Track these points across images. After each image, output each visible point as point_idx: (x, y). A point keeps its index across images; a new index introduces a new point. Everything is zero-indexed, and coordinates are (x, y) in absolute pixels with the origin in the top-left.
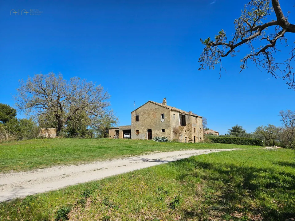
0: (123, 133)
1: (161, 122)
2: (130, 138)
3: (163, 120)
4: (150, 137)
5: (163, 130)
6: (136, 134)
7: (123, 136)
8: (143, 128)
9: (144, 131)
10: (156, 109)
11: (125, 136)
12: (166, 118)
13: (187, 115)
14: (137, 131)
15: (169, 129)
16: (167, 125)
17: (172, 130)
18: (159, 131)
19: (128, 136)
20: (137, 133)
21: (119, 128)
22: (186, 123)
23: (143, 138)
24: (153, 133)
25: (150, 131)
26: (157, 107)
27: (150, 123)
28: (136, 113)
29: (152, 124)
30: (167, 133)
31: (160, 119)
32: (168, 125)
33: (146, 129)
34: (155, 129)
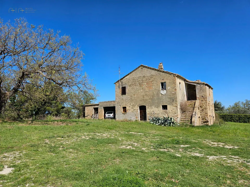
0: (103, 111)
1: (161, 95)
2: (114, 118)
3: (164, 92)
4: (143, 116)
5: (165, 107)
6: (123, 113)
7: (105, 116)
8: (132, 105)
9: (134, 108)
10: (152, 76)
11: (107, 115)
12: (168, 88)
13: (198, 83)
14: (124, 108)
15: (175, 105)
16: (170, 98)
17: (179, 107)
18: (157, 108)
19: (112, 115)
20: (123, 111)
21: (98, 105)
22: (198, 96)
23: (133, 119)
24: (148, 111)
25: (143, 109)
26: (153, 72)
27: (144, 97)
28: (122, 83)
29: (146, 98)
30: (171, 112)
31: (159, 91)
32: (173, 100)
33: (137, 106)
34: (151, 106)
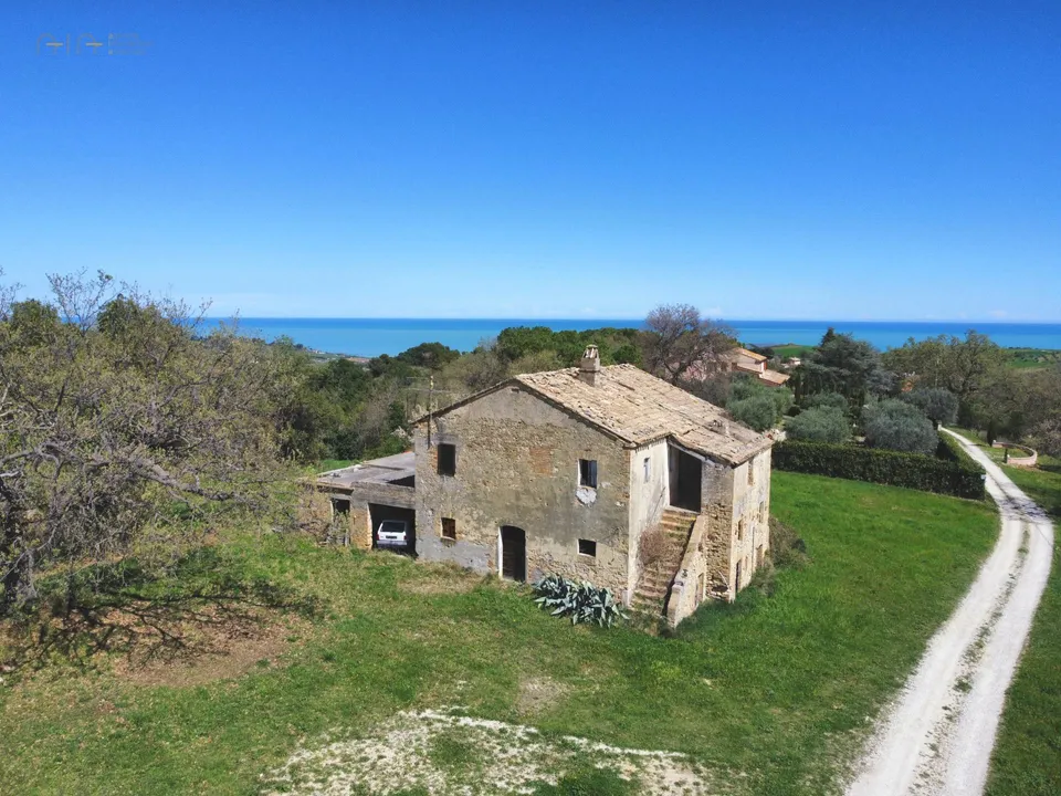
0: (369, 517)
1: (577, 503)
2: (409, 548)
3: (587, 495)
4: (515, 562)
5: (588, 547)
6: (442, 540)
7: (375, 537)
8: (476, 516)
9: (485, 531)
10: (549, 430)
11: (383, 535)
12: (604, 484)
13: (710, 456)
14: (449, 526)
15: (621, 547)
16: (608, 521)
17: (633, 550)
18: (564, 544)
19: (400, 537)
20: (445, 531)
21: (348, 492)
22: (705, 500)
23: (480, 567)
24: (533, 549)
25: (514, 540)
26: (556, 417)
27: (518, 499)
28: (440, 427)
29: (526, 502)
30: (606, 566)
31: (573, 487)
32: (616, 525)
33: (493, 524)
34: (542, 534)
